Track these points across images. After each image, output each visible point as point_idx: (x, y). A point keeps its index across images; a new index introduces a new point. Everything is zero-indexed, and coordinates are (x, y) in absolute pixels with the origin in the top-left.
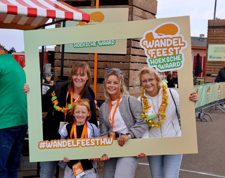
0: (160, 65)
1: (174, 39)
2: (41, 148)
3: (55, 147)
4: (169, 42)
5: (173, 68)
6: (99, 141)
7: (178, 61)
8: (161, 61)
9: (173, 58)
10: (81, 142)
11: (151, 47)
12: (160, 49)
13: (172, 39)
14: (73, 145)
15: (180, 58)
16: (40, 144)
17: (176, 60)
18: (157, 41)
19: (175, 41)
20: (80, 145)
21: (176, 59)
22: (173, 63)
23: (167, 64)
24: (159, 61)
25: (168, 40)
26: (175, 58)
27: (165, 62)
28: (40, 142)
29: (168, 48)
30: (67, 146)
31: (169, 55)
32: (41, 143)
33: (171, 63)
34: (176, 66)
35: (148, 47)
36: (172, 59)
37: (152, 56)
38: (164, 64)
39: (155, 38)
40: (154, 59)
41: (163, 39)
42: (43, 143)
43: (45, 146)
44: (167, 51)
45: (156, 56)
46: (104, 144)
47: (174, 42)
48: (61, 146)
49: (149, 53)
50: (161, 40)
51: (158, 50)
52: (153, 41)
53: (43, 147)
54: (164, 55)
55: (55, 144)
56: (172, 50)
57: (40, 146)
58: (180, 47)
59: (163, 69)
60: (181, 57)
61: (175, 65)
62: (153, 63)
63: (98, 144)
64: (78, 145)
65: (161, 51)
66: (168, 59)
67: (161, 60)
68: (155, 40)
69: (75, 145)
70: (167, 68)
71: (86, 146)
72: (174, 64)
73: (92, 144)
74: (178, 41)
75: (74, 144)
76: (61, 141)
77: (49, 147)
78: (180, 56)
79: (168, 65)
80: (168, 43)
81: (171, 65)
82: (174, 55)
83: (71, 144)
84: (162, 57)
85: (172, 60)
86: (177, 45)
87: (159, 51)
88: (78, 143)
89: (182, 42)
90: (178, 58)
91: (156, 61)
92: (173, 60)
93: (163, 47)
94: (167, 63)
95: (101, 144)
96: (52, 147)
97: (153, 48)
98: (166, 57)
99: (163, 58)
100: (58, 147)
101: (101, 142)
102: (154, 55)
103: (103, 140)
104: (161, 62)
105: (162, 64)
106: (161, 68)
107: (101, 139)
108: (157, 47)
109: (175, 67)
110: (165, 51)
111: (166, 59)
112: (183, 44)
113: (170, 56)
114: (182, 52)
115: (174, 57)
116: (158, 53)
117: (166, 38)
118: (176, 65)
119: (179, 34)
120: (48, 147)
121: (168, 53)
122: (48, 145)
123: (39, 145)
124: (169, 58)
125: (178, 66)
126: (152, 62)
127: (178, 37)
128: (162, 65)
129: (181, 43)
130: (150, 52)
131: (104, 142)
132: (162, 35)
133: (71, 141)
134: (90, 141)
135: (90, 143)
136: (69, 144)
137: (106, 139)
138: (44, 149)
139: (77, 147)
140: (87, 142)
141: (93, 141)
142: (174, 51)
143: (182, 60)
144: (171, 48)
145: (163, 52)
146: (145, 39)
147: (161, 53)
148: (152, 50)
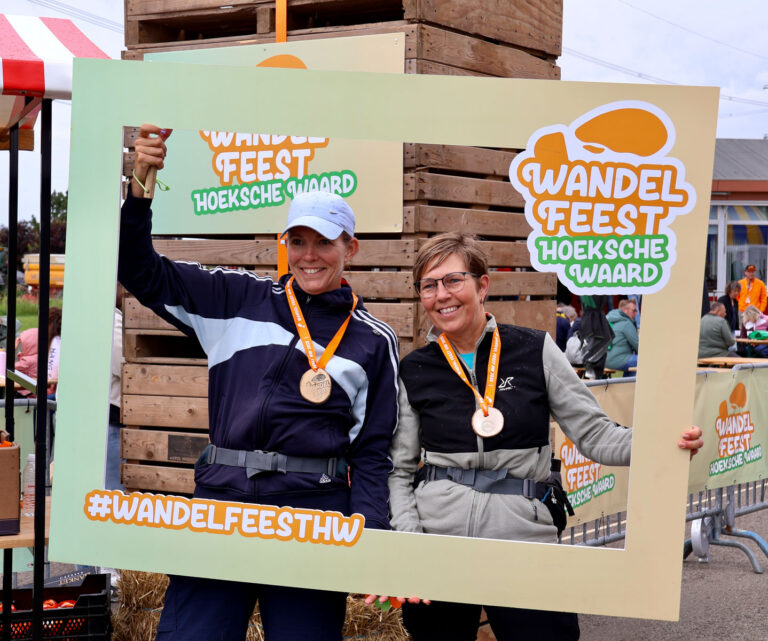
0: (578, 267)
1: (645, 174)
2: (93, 514)
3: (145, 519)
4: (626, 182)
5: (627, 285)
6: (310, 525)
7: (650, 260)
8: (582, 250)
9: (631, 246)
10: (240, 516)
11: (554, 190)
12: (587, 206)
13: (637, 171)
14: (212, 525)
15: (659, 249)
16: (91, 500)
17: (642, 255)
18: (579, 170)
19: (650, 180)
20: (236, 528)
21: (642, 250)
22: (631, 266)
23: (605, 266)
24: (577, 251)
25: (622, 172)
26: (642, 246)
27: (600, 256)
28: (92, 494)
29: (619, 203)
30: (188, 524)
31: (619, 231)
32: (97, 496)
33: (620, 266)
34: (639, 280)
35: (539, 189)
36: (627, 250)
37: (551, 227)
38: (595, 266)
39: (572, 158)
40: (557, 239)
41: (603, 168)
42: (102, 497)
43: (108, 511)
44: (613, 216)
45: (568, 229)
46: (327, 537)
47: (645, 186)
48: (167, 521)
50: (595, 170)
51: (577, 206)
52: (564, 168)
53: (103, 515)
54: (598, 230)
55: (146, 510)
56: (634, 215)
57: (90, 509)
58: (666, 205)
59: (586, 284)
60: (663, 246)
61: (636, 275)
62: (550, 256)
63: (302, 534)
64: (228, 528)
66: (612, 246)
67: (586, 248)
68: (571, 166)
69: (219, 527)
70: (605, 281)
71: (258, 534)
72: (634, 270)
73: (279, 532)
74: (659, 181)
75: (215, 522)
76: (170, 503)
77: (123, 518)
78: (661, 241)
79: (609, 271)
81: (620, 272)
82: (640, 234)
83: (205, 519)
84: (591, 236)
85: (626, 253)
86: (655, 196)
87: (581, 212)
88: (230, 520)
90: (651, 249)
91: (565, 251)
92: (629, 255)
93: (599, 198)
94: (604, 261)
95: (315, 536)
96: (134, 521)
97: (561, 196)
98: (605, 238)
99: (591, 242)
100: (157, 521)
101: (317, 530)
102: (558, 224)
103: (322, 524)
104: (584, 257)
105: (587, 264)
107: (317, 518)
108: (576, 197)
109: (635, 283)
111: (603, 247)
113: (619, 239)
114: (671, 226)
115: (637, 242)
116: (575, 218)
117: (616, 166)
118: (641, 274)
119: (669, 155)
120: (118, 516)
121: (614, 222)
122: (119, 509)
123: (88, 504)
124: (616, 246)
125: (647, 279)
126: (550, 252)
127: (663, 168)
128: (587, 270)
129: (673, 191)
130: (547, 210)
131: (326, 530)
132: (599, 151)
133: (204, 507)
134: (274, 520)
135: (276, 526)
136: (196, 516)
137: (336, 520)
138: (104, 519)
139: (223, 532)
140: (263, 523)
141: (285, 520)
142: (640, 221)
143: (666, 257)
144: (630, 208)
145: (598, 219)
146: (533, 156)
147: (589, 222)
148: (554, 205)
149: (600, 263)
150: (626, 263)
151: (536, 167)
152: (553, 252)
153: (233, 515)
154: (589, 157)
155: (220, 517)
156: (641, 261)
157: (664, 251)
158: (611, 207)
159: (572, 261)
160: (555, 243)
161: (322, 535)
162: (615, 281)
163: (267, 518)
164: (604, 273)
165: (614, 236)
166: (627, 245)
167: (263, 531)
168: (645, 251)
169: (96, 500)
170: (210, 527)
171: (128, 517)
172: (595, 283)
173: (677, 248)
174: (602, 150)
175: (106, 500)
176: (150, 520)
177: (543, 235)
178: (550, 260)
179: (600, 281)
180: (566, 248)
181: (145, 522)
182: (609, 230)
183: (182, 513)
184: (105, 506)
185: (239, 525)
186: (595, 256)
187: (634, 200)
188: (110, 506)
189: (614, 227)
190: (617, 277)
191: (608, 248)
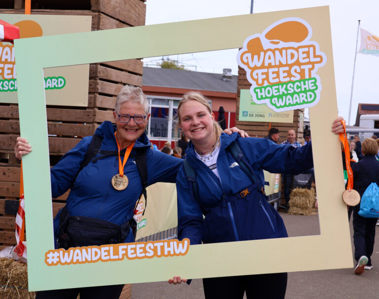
0: (276, 99)
1: (301, 50)
2: (50, 263)
3: (78, 260)
4: (292, 56)
6: (162, 248)
8: (277, 91)
10: (126, 250)
13: (297, 49)
14: (112, 257)
16: (48, 255)
17: (305, 88)
18: (269, 53)
19: (303, 53)
20: (125, 256)
22: (301, 95)
23: (289, 97)
25: (289, 51)
28: (48, 253)
30: (100, 259)
32: (51, 253)
35: (252, 65)
36: (298, 87)
37: (260, 82)
38: (284, 97)
39: (265, 48)
40: (264, 87)
41: (280, 51)
42: (54, 253)
43: (58, 260)
44: (289, 72)
45: (268, 82)
46: (172, 253)
47: (302, 56)
48: (89, 259)
49: (255, 77)
51: (271, 70)
52: (262, 54)
53: (55, 262)
54: (283, 80)
55: (77, 255)
56: (299, 71)
57: (48, 260)
58: (313, 64)
59: (281, 107)
60: (315, 83)
61: (304, 98)
63: (159, 253)
64: (121, 257)
65: (278, 73)
66: (290, 87)
67: (278, 89)
68: (265, 52)
69: (116, 257)
70: (290, 104)
71: (137, 257)
72: (303, 96)
73: (147, 254)
74: (308, 53)
75: (114, 255)
76: (89, 250)
77: (66, 262)
78: (313, 81)
80: (289, 57)
81: (296, 98)
83: (109, 255)
84: (280, 83)
86: (307, 60)
87: (273, 73)
88: (121, 252)
89: (317, 54)
90: (309, 85)
91: (269, 92)
95: (166, 253)
96: (72, 262)
97: (263, 67)
98: (287, 83)
100: (84, 260)
101: (166, 250)
102: (263, 80)
105: (280, 97)
106: (278, 105)
107: (166, 244)
108: (270, 66)
109: (304, 102)
111: (286, 87)
112: (318, 59)
114: (317, 73)
115: (302, 83)
116: (271, 76)
118: (306, 98)
120: (63, 261)
121: (290, 75)
122: (64, 258)
123: (47, 258)
124: (292, 86)
125: (309, 100)
126: (261, 94)
127: (309, 47)
128: (280, 100)
130: (257, 74)
131: (171, 249)
132: (278, 43)
133: (107, 249)
134: (144, 249)
135: (145, 251)
136: (104, 254)
137: (175, 243)
138: (56, 265)
139: (119, 259)
140: (139, 251)
141: (150, 248)
142: (302, 73)
143: (317, 88)
144: (296, 67)
145: (282, 75)
146: (247, 50)
147: (278, 77)
148: (260, 71)
149: (286, 95)
150: (298, 93)
151: (249, 55)
152: (263, 94)
153: (123, 250)
154: (273, 47)
155: (116, 253)
156: (305, 91)
157: (315, 85)
158: (287, 68)
159: (273, 96)
160: (263, 89)
161: (169, 252)
162: (295, 103)
163: (140, 248)
164: (289, 100)
165: (291, 81)
166: (297, 85)
167: (139, 255)
168: (307, 86)
169: (51, 255)
170: (112, 258)
172: (285, 105)
173: (321, 83)
174: (279, 42)
175: (56, 254)
176: (80, 260)
177: (257, 86)
178: (262, 98)
179: (287, 104)
181: (78, 262)
183: (96, 253)
184: (56, 257)
185: (126, 254)
186: (283, 92)
187: (298, 63)
188: (59, 257)
189: (290, 78)
190: (295, 101)
191: (289, 88)
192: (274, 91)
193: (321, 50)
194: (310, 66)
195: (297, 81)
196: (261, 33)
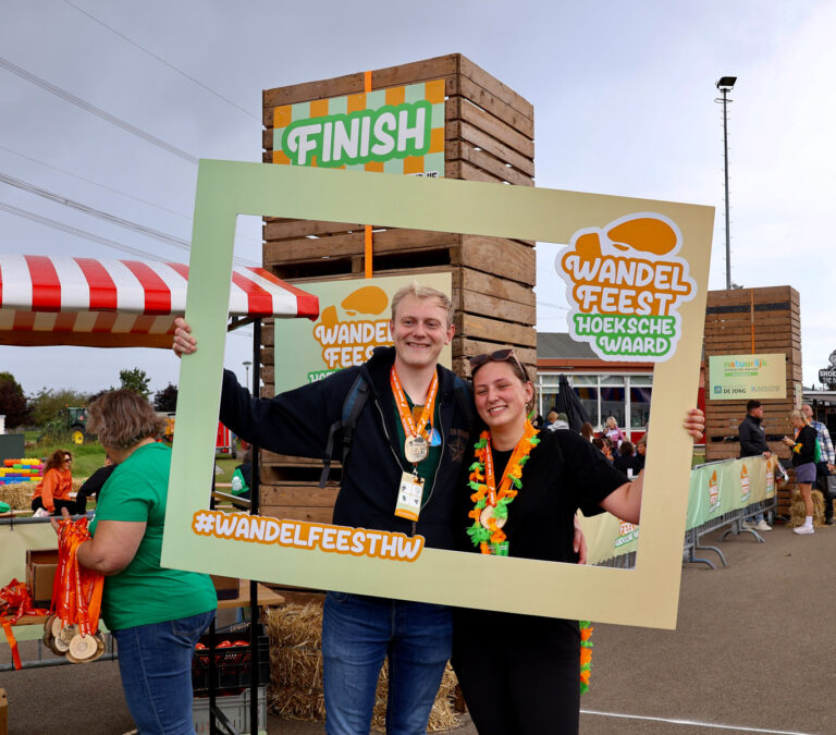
0: (606, 338)
1: (660, 268)
2: (199, 530)
3: (242, 535)
4: (645, 275)
5: (644, 354)
6: (379, 543)
7: (662, 335)
8: (610, 326)
9: (647, 324)
10: (321, 535)
11: (590, 277)
12: (615, 291)
13: (654, 266)
14: (297, 541)
15: (668, 327)
16: (198, 518)
17: (655, 331)
18: (609, 262)
19: (663, 273)
20: (317, 546)
21: (655, 328)
22: (647, 339)
23: (627, 339)
24: (607, 326)
25: (642, 266)
26: (656, 324)
27: (623, 331)
28: (199, 513)
29: (639, 290)
30: (278, 540)
31: (639, 311)
32: (203, 515)
33: (639, 339)
34: (653, 351)
36: (644, 327)
37: (586, 306)
38: (620, 338)
39: (604, 254)
40: (590, 315)
41: (628, 262)
42: (207, 515)
43: (212, 528)
44: (634, 299)
45: (599, 309)
46: (393, 554)
47: (660, 278)
48: (261, 538)
49: (580, 297)
50: (622, 264)
51: (607, 291)
52: (598, 261)
53: (207, 531)
54: (623, 310)
55: (243, 527)
56: (650, 300)
57: (196, 525)
58: (675, 294)
59: (611, 353)
60: (672, 325)
61: (651, 347)
62: (584, 329)
63: (372, 551)
64: (310, 544)
65: (616, 297)
66: (633, 324)
67: (613, 323)
68: (604, 259)
69: (304, 543)
70: (627, 350)
71: (335, 550)
72: (649, 343)
73: (353, 549)
74: (670, 275)
75: (300, 539)
76: (263, 523)
77: (224, 534)
78: (670, 321)
79: (630, 343)
80: (639, 275)
81: (638, 344)
82: (654, 314)
83: (292, 537)
84: (617, 314)
85: (643, 329)
86: (667, 286)
87: (610, 295)
88: (312, 537)
89: (684, 280)
90: (662, 327)
92: (646, 331)
93: (624, 285)
94: (627, 334)
95: (383, 553)
96: (233, 536)
97: (595, 282)
98: (628, 316)
99: (617, 319)
100: (252, 537)
101: (385, 547)
102: (592, 304)
103: (390, 543)
104: (611, 331)
105: (613, 336)
106: (608, 349)
107: (386, 538)
108: (606, 283)
109: (649, 353)
110: (627, 297)
111: (626, 323)
112: (684, 288)
113: (639, 318)
114: (678, 310)
115: (652, 321)
116: (606, 300)
117: (638, 261)
118: (655, 346)
119: (678, 255)
120: (219, 532)
121: (635, 305)
122: (221, 526)
123: (195, 521)
124: (636, 323)
125: (659, 351)
126: (584, 325)
127: (673, 265)
128: (613, 341)
129: (680, 282)
130: (584, 293)
131: (392, 549)
132: (625, 249)
133: (291, 526)
134: (350, 539)
135: (350, 543)
136: (285, 534)
137: (401, 539)
138: (208, 534)
139: (307, 547)
140: (340, 540)
141: (359, 539)
142: (655, 305)
143: (674, 334)
144: (647, 294)
145: (623, 302)
146: (574, 250)
147: (616, 303)
148: (589, 289)
149: (624, 336)
150: (643, 337)
151: (576, 259)
152: (587, 326)
153: (316, 533)
154: (617, 253)
155: (304, 536)
156: (655, 336)
157: (672, 329)
158: (633, 293)
159: (602, 333)
160: (589, 319)
161: (388, 552)
162: (634, 351)
163: (344, 537)
164: (626, 344)
165: (634, 315)
166: (644, 323)
167: (340, 548)
168: (658, 328)
169: (202, 518)
170: (295, 543)
171: (228, 533)
172: (619, 352)
173: (683, 328)
174: (627, 249)
175: (211, 518)
176: (246, 536)
177: (580, 312)
178: (584, 332)
179: (623, 350)
180: (597, 324)
181: (242, 537)
182: (631, 310)
183: (273, 531)
184: (209, 523)
185: (319, 542)
186: (619, 330)
187: (651, 288)
188: (214, 524)
189: (635, 309)
190: (635, 348)
191: (629, 324)
192: (605, 325)
193: (691, 275)
194: (670, 297)
195: (644, 316)
196: (602, 227)
